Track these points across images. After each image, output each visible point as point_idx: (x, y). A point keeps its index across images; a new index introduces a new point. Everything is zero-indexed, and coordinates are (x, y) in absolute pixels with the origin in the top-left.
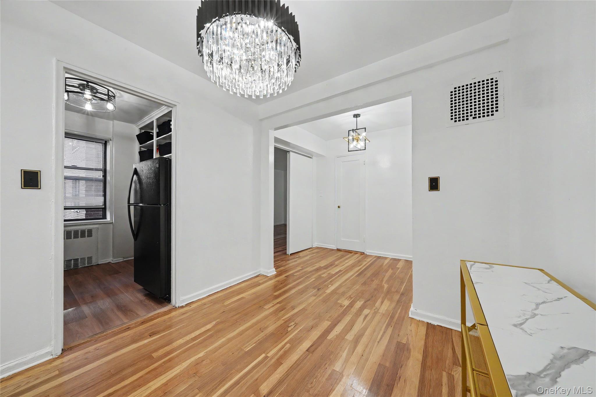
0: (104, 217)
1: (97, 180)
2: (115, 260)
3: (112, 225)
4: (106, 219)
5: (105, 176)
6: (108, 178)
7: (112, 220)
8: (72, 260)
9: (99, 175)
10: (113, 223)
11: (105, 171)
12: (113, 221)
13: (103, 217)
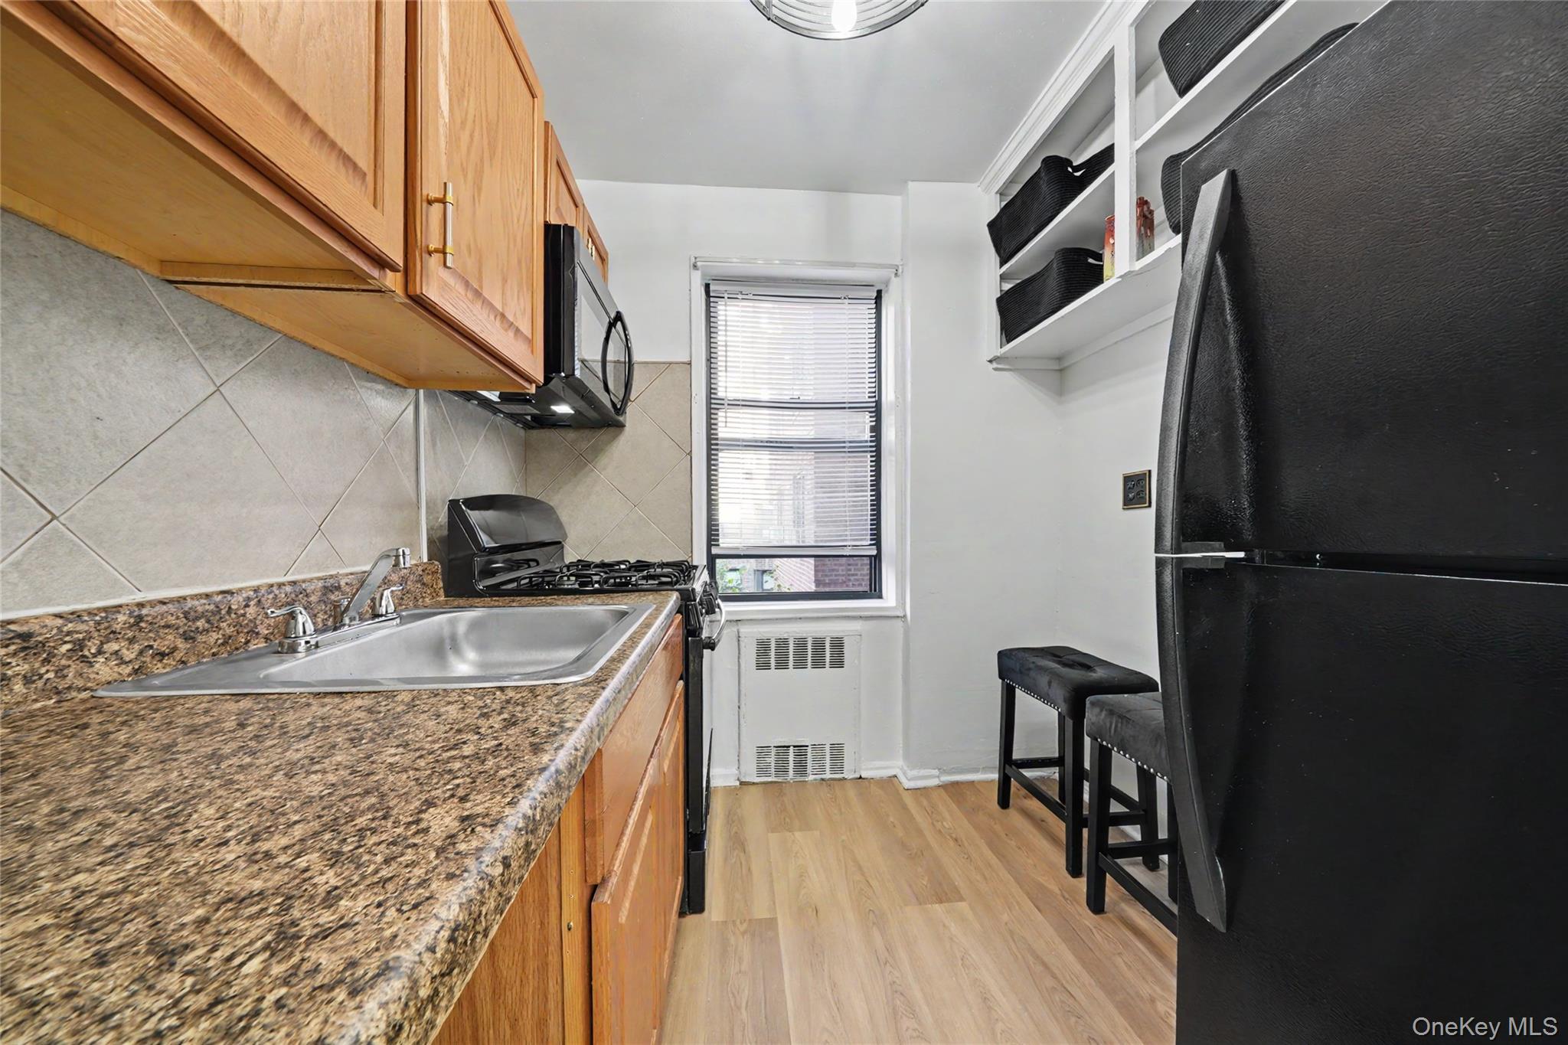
0: (875, 590)
1: (852, 448)
2: (915, 773)
3: (899, 623)
4: (880, 597)
5: (877, 429)
6: (889, 435)
7: (904, 604)
8: (789, 747)
9: (860, 427)
10: (905, 616)
11: (877, 411)
12: (905, 610)
13: (871, 590)
